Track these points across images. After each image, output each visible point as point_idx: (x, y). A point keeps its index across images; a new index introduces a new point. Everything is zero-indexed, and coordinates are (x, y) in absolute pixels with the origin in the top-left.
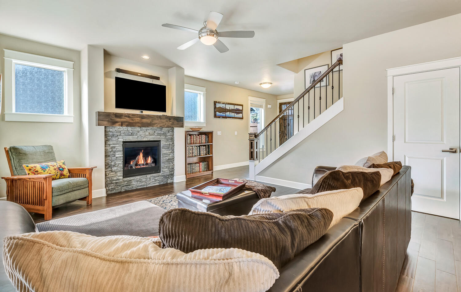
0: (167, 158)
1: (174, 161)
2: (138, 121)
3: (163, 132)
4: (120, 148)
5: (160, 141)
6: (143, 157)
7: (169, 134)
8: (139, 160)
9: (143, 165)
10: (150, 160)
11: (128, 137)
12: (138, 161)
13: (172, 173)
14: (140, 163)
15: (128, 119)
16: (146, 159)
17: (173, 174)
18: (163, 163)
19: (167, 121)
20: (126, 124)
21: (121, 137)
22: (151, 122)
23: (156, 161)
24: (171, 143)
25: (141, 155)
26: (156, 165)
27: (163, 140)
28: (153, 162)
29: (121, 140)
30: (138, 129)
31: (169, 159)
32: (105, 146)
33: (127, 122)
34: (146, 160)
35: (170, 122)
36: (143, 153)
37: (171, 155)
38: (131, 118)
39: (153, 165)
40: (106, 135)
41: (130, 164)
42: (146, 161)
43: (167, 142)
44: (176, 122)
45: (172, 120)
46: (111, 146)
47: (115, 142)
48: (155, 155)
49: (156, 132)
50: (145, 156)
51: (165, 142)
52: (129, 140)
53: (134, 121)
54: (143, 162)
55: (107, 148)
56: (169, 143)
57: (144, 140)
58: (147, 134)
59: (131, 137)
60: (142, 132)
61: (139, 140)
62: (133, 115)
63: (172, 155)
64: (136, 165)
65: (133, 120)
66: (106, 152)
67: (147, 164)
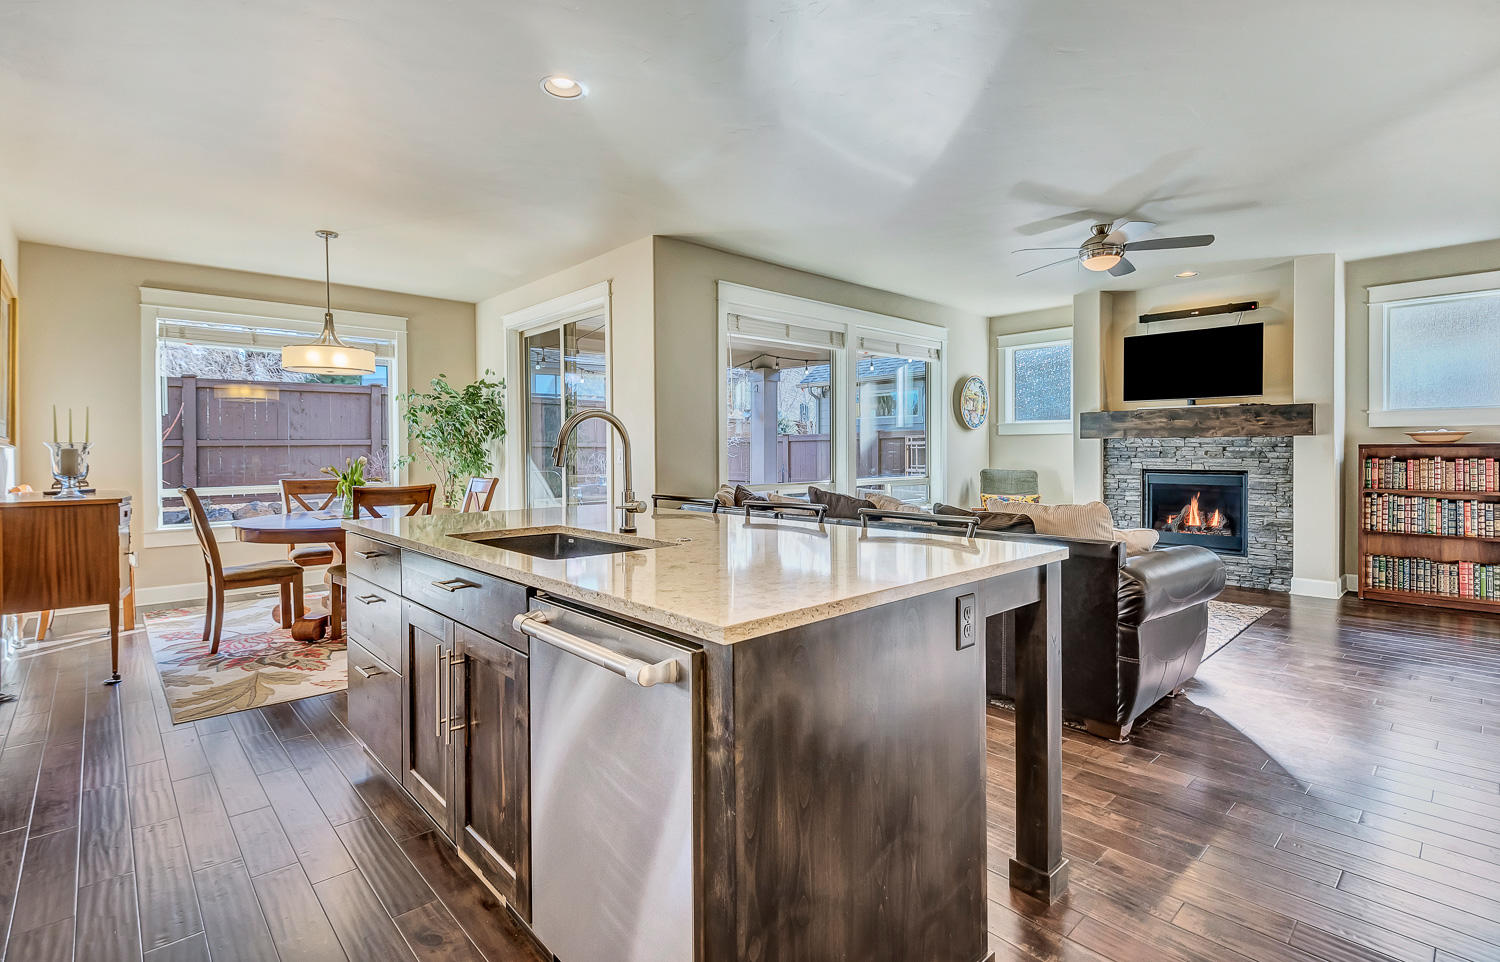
0: (1266, 519)
1: (1291, 531)
2: (1162, 424)
3: (1253, 449)
4: (1136, 483)
5: (1244, 473)
6: (1200, 509)
7: (1275, 454)
8: (1188, 515)
9: (1199, 529)
10: (1217, 519)
11: (1153, 460)
12: (1185, 519)
13: (1287, 565)
14: (1190, 524)
15: (1138, 422)
16: (1206, 515)
17: (1291, 569)
18: (1255, 531)
19: (1246, 420)
20: (1135, 432)
21: (1137, 460)
22: (1196, 425)
23: (1234, 524)
24: (1281, 480)
25: (1194, 505)
26: (1233, 533)
27: (1255, 470)
28: (1225, 527)
29: (1138, 466)
30: (1179, 442)
31: (1272, 524)
32: (1105, 477)
33: (1135, 429)
34: (1206, 519)
35: (1258, 421)
36: (1199, 501)
37: (1281, 513)
38: (1146, 419)
39: (1227, 533)
40: (1106, 456)
41: (1165, 522)
42: (1206, 522)
43: (1268, 476)
44: (1280, 420)
45: (1266, 418)
46: (1118, 477)
47: (1123, 470)
48: (1232, 508)
49: (1231, 449)
50: (1206, 509)
51: (1261, 476)
52: (1155, 468)
53: (1153, 426)
54: (1198, 523)
55: (1108, 481)
56: (1272, 481)
57: (1195, 468)
58: (1201, 453)
59: (1159, 460)
60: (1187, 448)
61: (1180, 468)
62: (1152, 412)
63: (1286, 514)
64: (1181, 527)
65: (1149, 423)
66: (1105, 487)
67: (1209, 528)
